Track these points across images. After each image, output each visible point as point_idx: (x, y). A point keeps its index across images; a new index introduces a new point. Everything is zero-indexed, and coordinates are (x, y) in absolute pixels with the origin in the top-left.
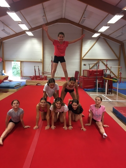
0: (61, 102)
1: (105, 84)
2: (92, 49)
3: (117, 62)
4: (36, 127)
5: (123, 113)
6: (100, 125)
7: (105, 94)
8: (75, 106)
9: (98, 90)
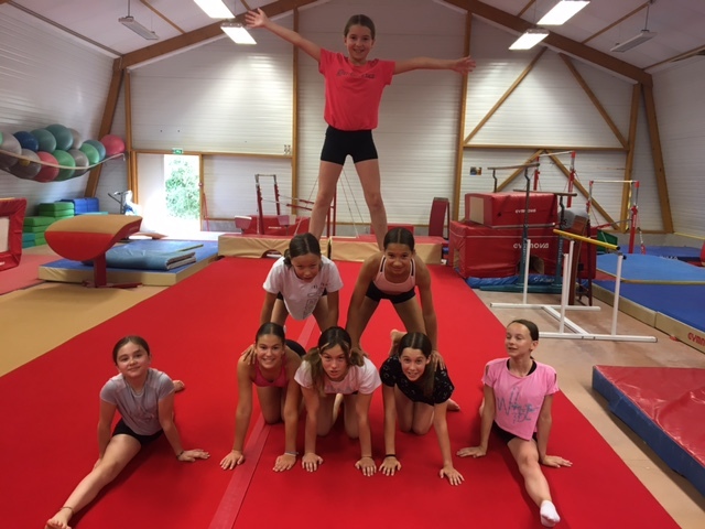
1: (563, 258)
5: (639, 400)
6: (525, 461)
7: (559, 301)
8: (413, 362)
9: (529, 284)
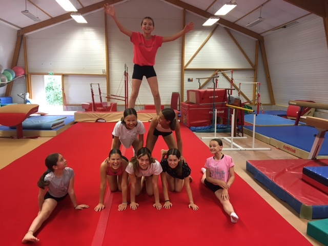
0: (148, 156)
2: (203, 48)
3: (251, 75)
4: (99, 206)
7: (230, 136)
8: (173, 161)
9: (217, 129)
